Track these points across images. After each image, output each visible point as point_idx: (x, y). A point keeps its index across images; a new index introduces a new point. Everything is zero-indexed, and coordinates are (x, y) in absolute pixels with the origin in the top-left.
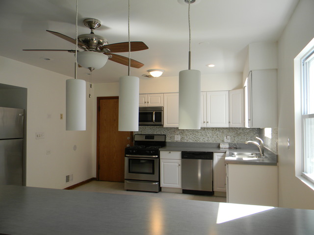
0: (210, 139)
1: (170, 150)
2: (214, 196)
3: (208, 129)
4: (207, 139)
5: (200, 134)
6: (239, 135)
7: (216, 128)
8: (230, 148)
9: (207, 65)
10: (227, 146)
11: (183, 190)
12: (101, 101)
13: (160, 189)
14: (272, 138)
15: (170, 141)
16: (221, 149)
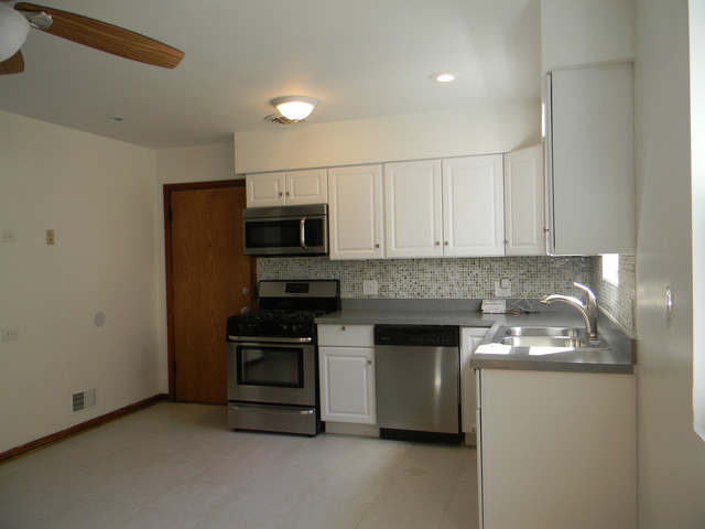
0: (456, 289)
1: (344, 324)
2: (465, 445)
3: (450, 261)
4: (447, 289)
5: (429, 275)
6: (533, 276)
7: (473, 260)
8: (509, 313)
9: (433, 77)
10: (502, 307)
11: (381, 429)
12: (173, 194)
13: (321, 427)
14: (620, 286)
15: (350, 296)
16: (485, 317)
